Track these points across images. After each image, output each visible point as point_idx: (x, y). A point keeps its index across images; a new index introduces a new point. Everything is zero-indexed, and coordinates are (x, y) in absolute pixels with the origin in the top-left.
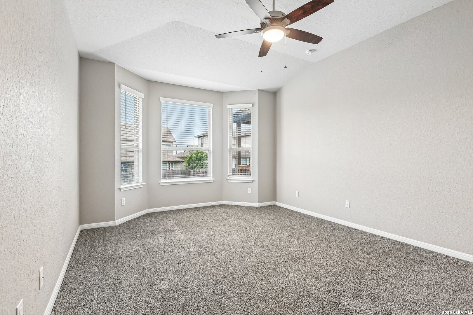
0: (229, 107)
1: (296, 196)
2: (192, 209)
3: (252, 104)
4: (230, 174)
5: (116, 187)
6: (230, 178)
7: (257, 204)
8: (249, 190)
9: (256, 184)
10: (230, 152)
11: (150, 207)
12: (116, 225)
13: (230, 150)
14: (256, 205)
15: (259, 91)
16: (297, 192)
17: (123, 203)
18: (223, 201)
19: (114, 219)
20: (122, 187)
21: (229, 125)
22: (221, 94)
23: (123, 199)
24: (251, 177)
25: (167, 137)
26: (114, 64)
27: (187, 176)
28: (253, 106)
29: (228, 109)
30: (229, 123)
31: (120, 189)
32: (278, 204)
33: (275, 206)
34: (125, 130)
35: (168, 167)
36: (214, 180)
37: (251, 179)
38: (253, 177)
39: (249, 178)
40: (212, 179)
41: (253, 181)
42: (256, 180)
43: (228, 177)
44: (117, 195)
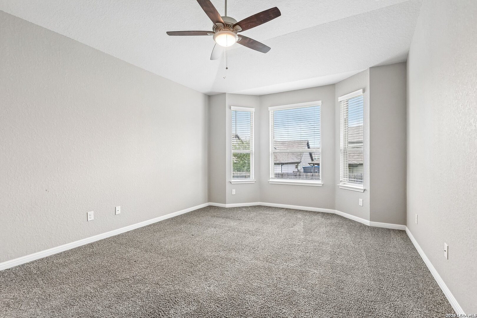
0: (340, 99)
1: (416, 222)
3: (361, 90)
4: (342, 180)
5: (227, 180)
6: (343, 184)
7: (369, 221)
8: (361, 204)
9: (368, 194)
10: (344, 153)
12: (226, 207)
13: (344, 150)
14: (367, 222)
15: (371, 68)
16: (416, 216)
17: (234, 193)
18: (336, 211)
19: (225, 203)
20: (233, 181)
21: (342, 121)
23: (234, 191)
24: (362, 185)
26: (224, 94)
28: (364, 91)
29: (341, 101)
30: (342, 118)
31: (231, 182)
32: (407, 230)
36: (323, 184)
37: (362, 188)
38: (365, 186)
39: (361, 187)
40: (321, 183)
41: (364, 190)
42: (368, 188)
43: (341, 183)
44: (228, 186)
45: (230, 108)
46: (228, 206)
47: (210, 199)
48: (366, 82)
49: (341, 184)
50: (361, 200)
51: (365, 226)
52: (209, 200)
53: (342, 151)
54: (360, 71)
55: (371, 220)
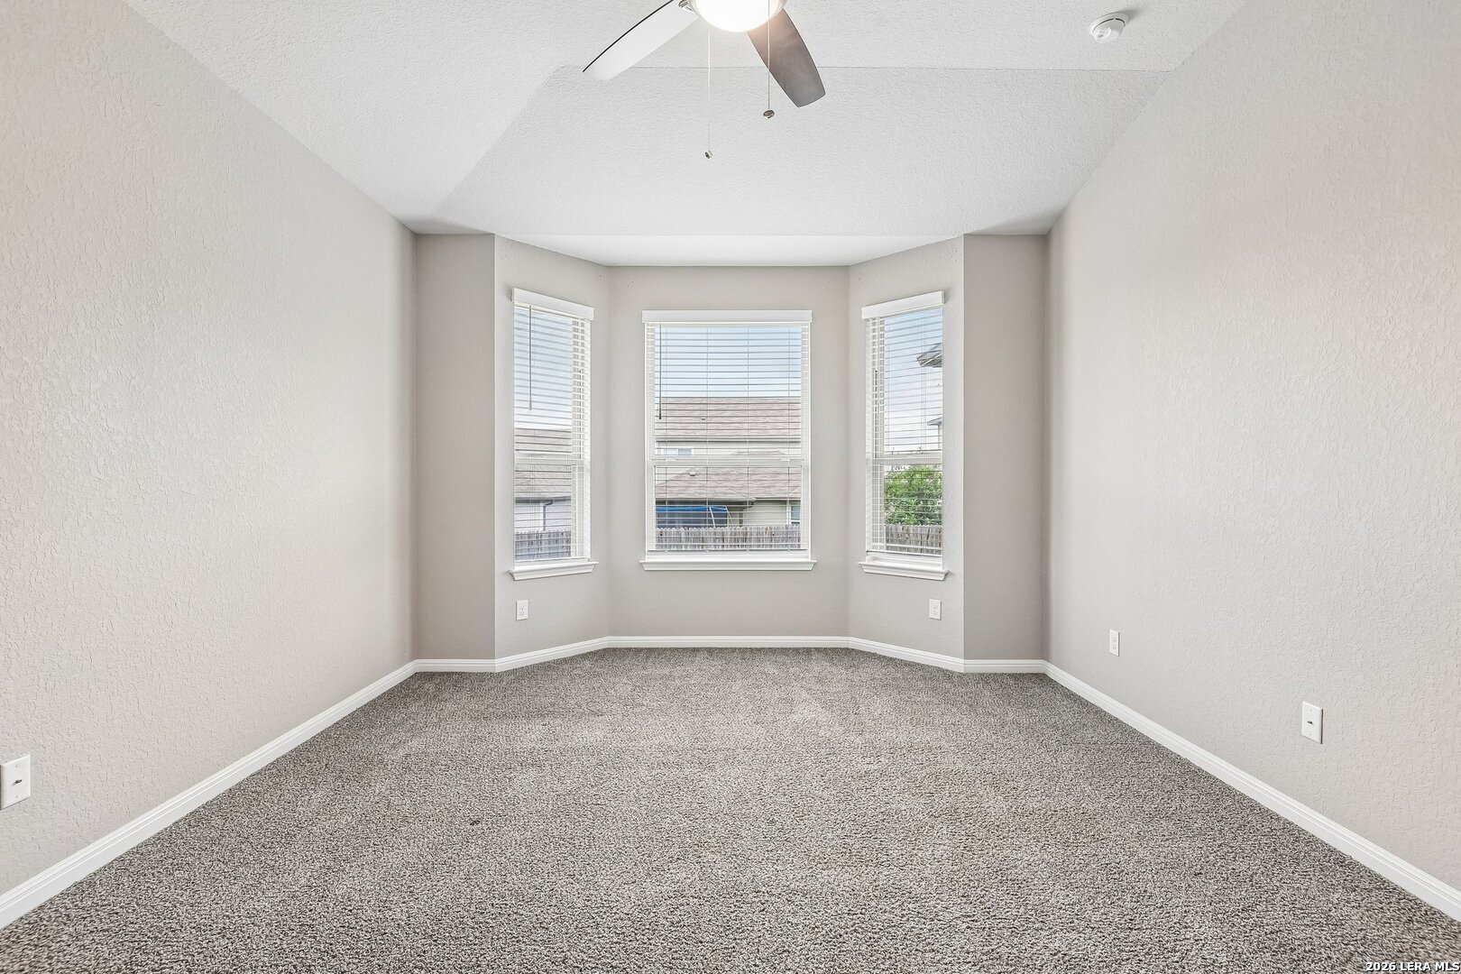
0: (867, 312)
1: (1112, 651)
2: (721, 650)
3: (940, 294)
4: (874, 547)
5: (500, 567)
6: (875, 559)
7: (962, 661)
8: (934, 612)
9: (957, 587)
10: (875, 469)
11: (616, 632)
12: (496, 671)
13: (874, 462)
14: (957, 664)
15: (967, 236)
16: (1113, 634)
17: (523, 613)
18: (851, 639)
19: (491, 655)
20: (517, 568)
21: (869, 376)
22: (842, 272)
23: (523, 605)
24: (940, 561)
25: (664, 426)
26: (489, 237)
27: (778, 546)
28: (946, 298)
29: (867, 320)
30: (869, 369)
31: (512, 575)
32: (1054, 672)
33: (1042, 678)
34: (526, 411)
35: (789, 515)
36: (815, 564)
37: (940, 569)
38: (949, 561)
39: (934, 565)
40: (809, 560)
41: (946, 575)
42: (959, 569)
43: (867, 558)
44: (502, 590)
45: (510, 296)
46: (501, 664)
47: (418, 649)
48: (955, 271)
49: (867, 560)
50: (934, 604)
51: (948, 675)
52: (418, 651)
53: (871, 464)
54: (934, 239)
55: (968, 655)
